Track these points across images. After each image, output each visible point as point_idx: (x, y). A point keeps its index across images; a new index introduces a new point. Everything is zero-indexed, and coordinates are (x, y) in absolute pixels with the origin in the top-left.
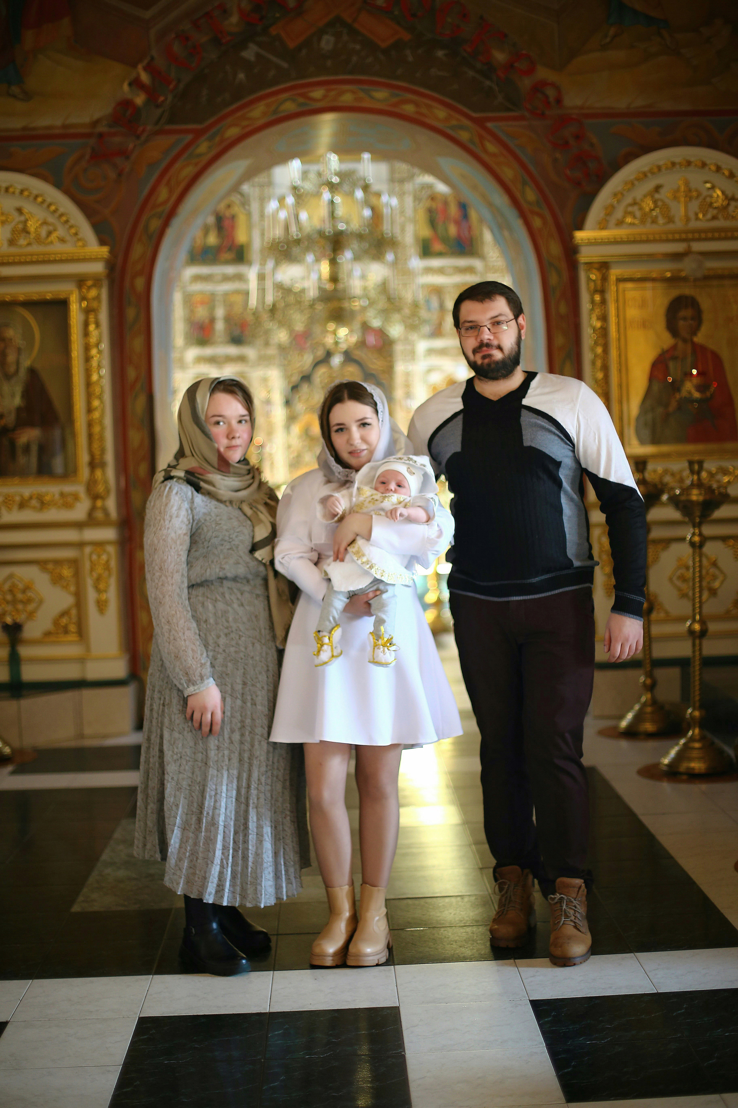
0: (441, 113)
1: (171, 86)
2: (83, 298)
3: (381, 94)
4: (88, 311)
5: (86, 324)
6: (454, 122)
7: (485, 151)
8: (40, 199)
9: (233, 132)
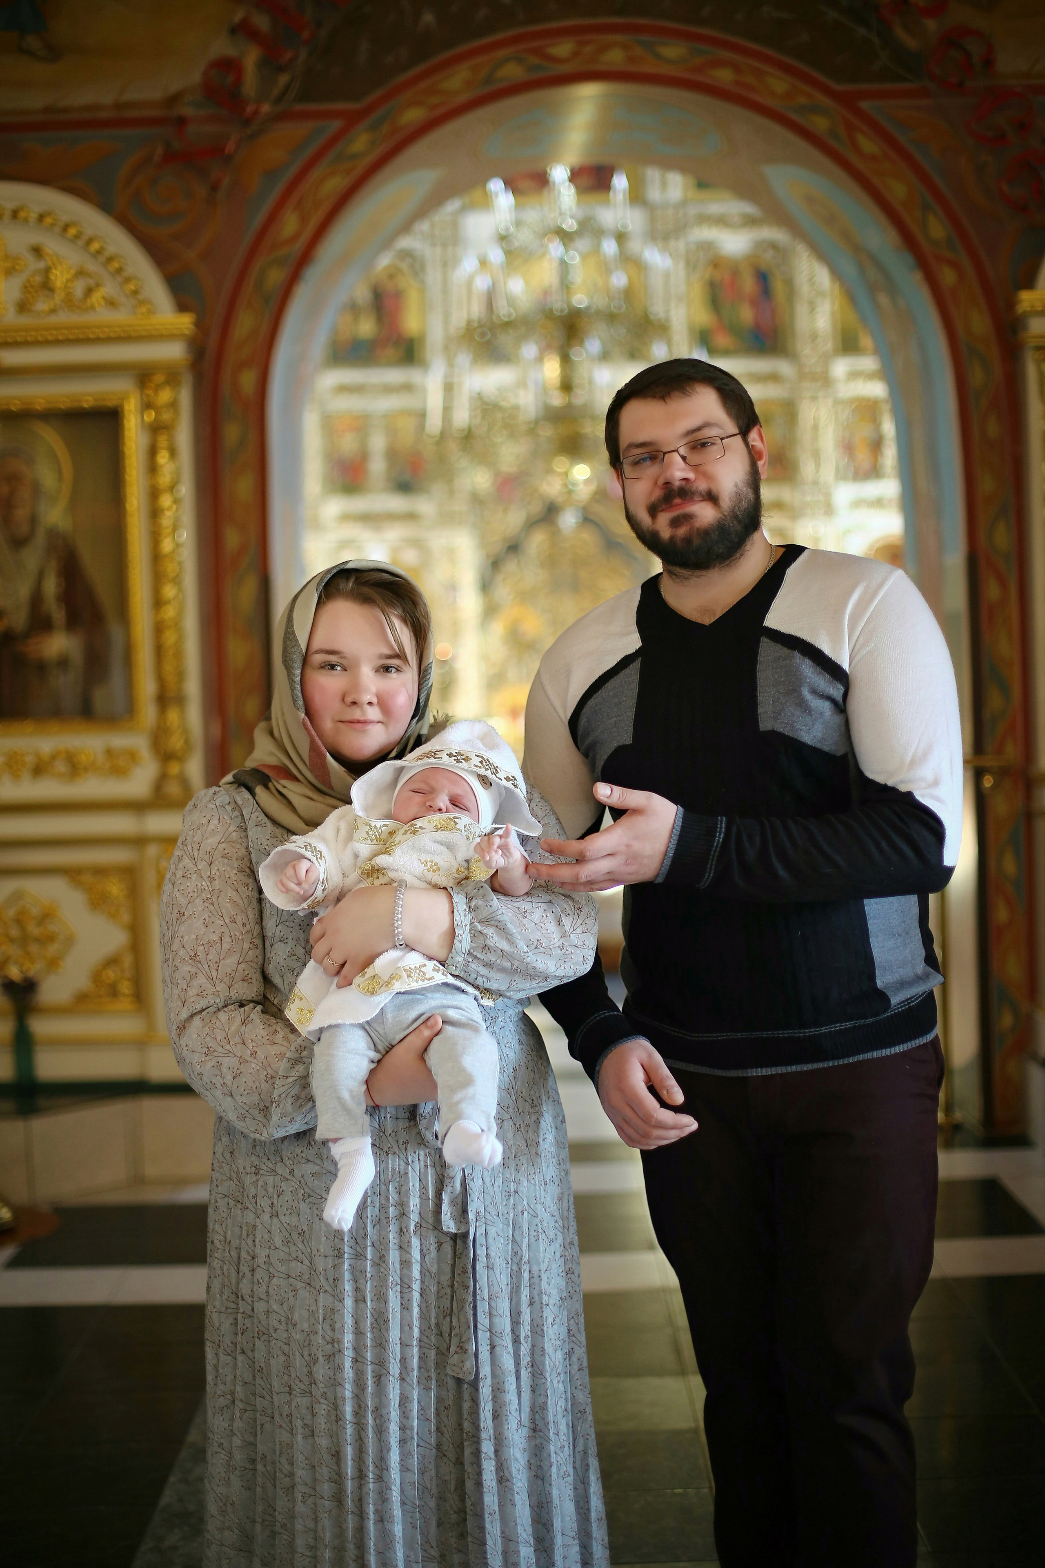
0: (779, 84)
1: (305, 35)
2: (147, 406)
3: (673, 51)
4: (156, 429)
5: (153, 451)
6: (802, 100)
7: (857, 149)
8: (72, 231)
9: (413, 115)
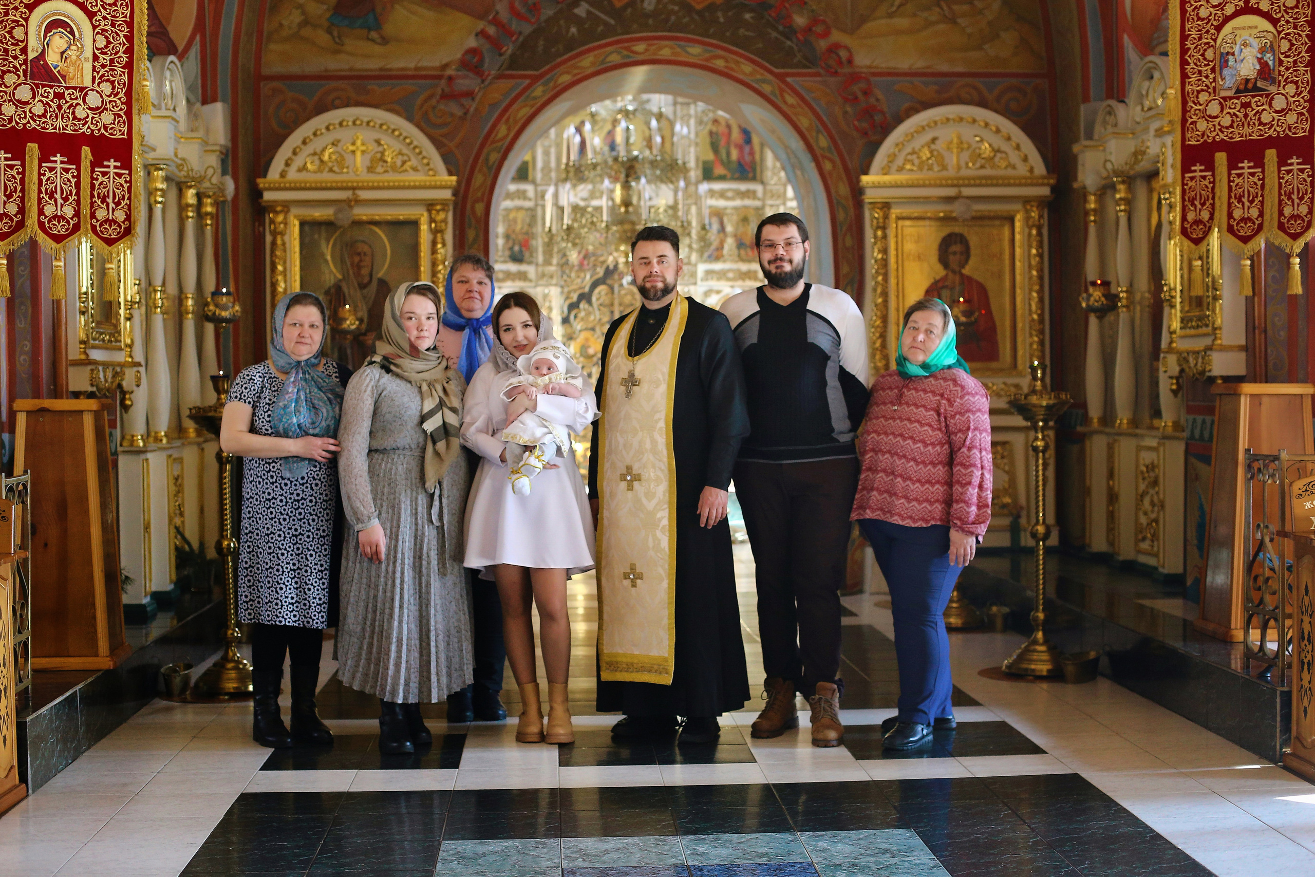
0: (747, 68)
1: (514, 38)
2: (432, 220)
3: (695, 50)
4: (435, 232)
5: (434, 243)
6: (759, 77)
7: (785, 102)
8: (397, 133)
9: (565, 79)
